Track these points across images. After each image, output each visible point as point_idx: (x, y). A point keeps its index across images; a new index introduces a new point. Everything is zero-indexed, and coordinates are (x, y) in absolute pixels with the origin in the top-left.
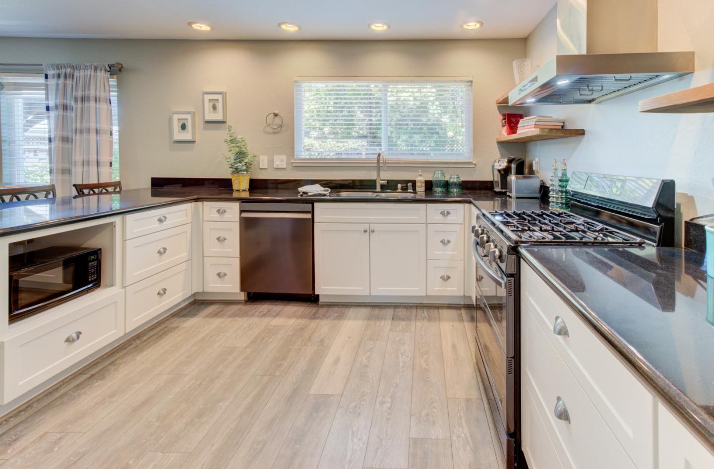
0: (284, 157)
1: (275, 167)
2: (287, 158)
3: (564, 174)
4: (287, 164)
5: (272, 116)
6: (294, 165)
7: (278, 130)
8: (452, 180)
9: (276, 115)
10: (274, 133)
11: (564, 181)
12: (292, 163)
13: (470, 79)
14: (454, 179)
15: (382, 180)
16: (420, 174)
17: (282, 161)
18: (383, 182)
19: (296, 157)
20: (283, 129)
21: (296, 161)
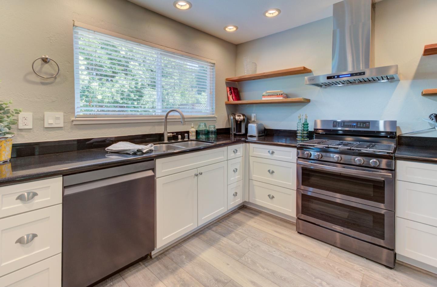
0: (60, 115)
1: (46, 126)
2: (64, 116)
3: (306, 121)
4: (64, 122)
5: (40, 61)
6: (75, 123)
7: (49, 81)
8: (211, 129)
9: (45, 61)
10: (43, 84)
11: (306, 125)
12: (73, 121)
13: (213, 62)
14: (212, 129)
15: (168, 133)
16: (193, 126)
17: (58, 118)
18: (169, 134)
19: (76, 114)
20: (58, 80)
21: (77, 119)
